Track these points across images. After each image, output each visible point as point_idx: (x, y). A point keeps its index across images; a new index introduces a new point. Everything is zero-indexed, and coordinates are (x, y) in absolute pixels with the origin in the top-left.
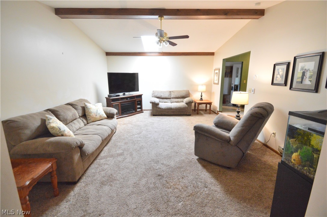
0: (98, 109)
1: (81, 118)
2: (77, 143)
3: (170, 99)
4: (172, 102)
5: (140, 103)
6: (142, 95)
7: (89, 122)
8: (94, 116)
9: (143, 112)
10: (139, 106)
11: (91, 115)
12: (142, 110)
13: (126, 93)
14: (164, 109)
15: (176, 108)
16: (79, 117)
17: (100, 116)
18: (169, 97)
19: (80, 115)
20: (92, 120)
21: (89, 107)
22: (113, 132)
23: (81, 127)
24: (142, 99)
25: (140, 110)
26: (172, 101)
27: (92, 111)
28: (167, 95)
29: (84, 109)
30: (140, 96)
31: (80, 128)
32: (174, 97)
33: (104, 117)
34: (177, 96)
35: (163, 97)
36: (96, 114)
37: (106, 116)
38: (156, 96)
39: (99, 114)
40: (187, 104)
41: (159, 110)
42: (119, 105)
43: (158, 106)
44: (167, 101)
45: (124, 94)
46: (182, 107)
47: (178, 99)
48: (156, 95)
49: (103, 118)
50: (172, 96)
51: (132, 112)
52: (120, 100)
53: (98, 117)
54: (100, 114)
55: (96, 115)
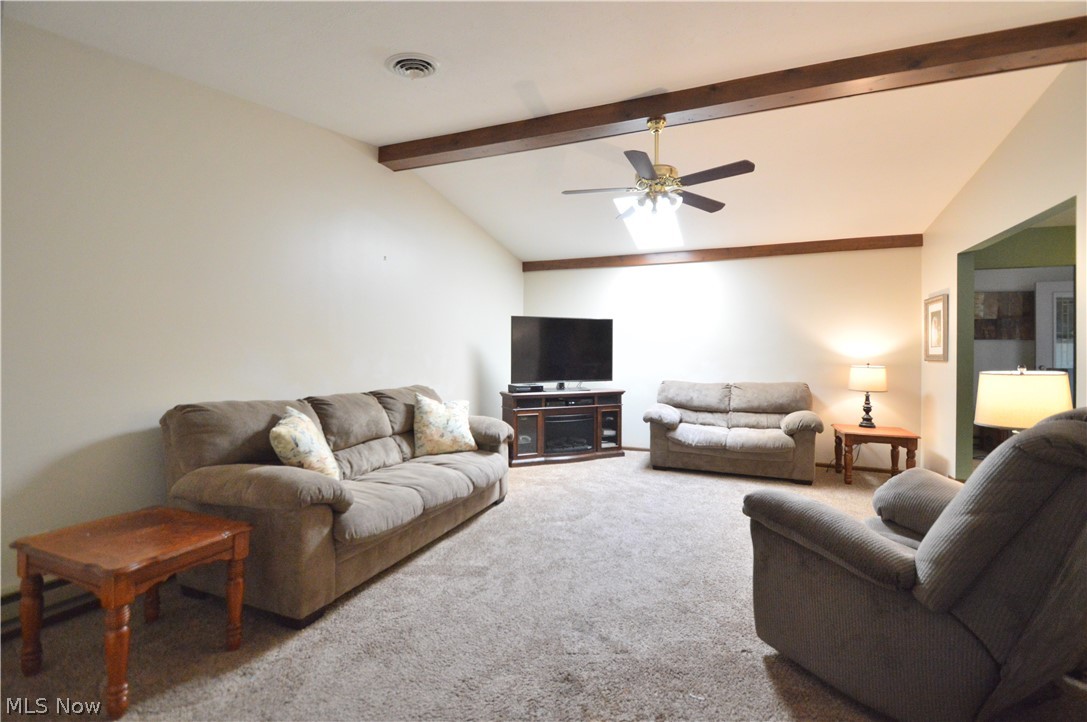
0: (452, 418)
1: (398, 438)
2: (320, 491)
3: (724, 415)
4: (733, 427)
5: (614, 420)
6: (622, 393)
7: (418, 452)
8: (436, 437)
9: (623, 454)
10: (608, 433)
11: (428, 431)
12: (620, 447)
13: (567, 384)
14: (697, 447)
15: (742, 447)
16: (394, 434)
17: (455, 441)
18: (722, 406)
19: (397, 428)
20: (428, 447)
21: (426, 408)
22: (489, 498)
23: (387, 463)
24: (620, 407)
25: (613, 445)
26: (735, 422)
27: (431, 420)
28: (712, 400)
29: (412, 412)
30: (616, 397)
31: (385, 466)
32: (743, 405)
33: (466, 444)
34: (755, 404)
35: (696, 403)
36: (442, 430)
37: (472, 442)
38: (671, 399)
39: (451, 432)
40: (791, 433)
41: (677, 449)
42: (540, 420)
43: (671, 434)
44: (712, 421)
45: (561, 387)
46: (770, 444)
47: (758, 415)
48: (670, 396)
49: (463, 448)
50: (734, 404)
51: (583, 447)
52: (543, 404)
53: (447, 440)
54: (456, 434)
55: (442, 436)
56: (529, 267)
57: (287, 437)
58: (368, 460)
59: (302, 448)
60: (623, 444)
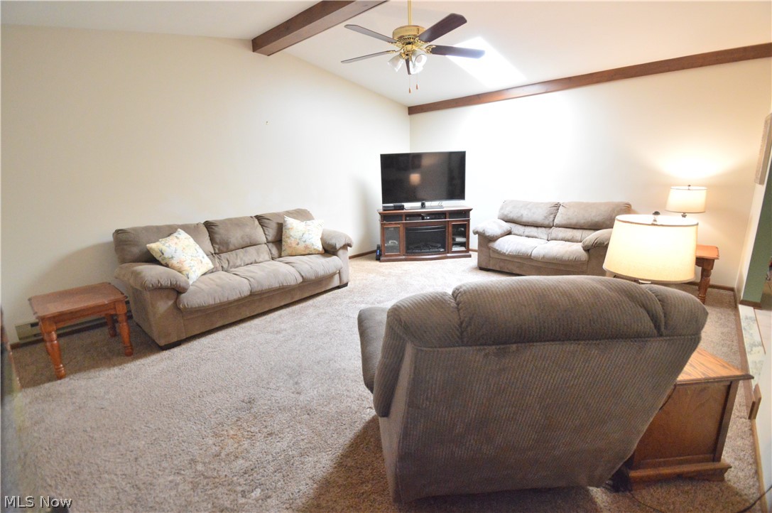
0: (307, 233)
1: (270, 245)
2: (159, 282)
3: (547, 229)
4: (552, 240)
5: (463, 230)
6: (471, 210)
7: (283, 254)
8: (294, 245)
9: (470, 256)
10: (459, 239)
11: (289, 241)
12: (468, 250)
13: (427, 204)
14: (509, 256)
15: (544, 257)
16: (268, 242)
17: (306, 247)
18: (546, 222)
19: (270, 238)
20: (289, 251)
21: (289, 226)
22: (327, 285)
23: (257, 261)
24: (469, 221)
25: (463, 249)
26: (553, 235)
27: (291, 234)
28: (538, 216)
29: (281, 228)
30: (465, 213)
32: (564, 222)
33: (315, 249)
34: (574, 221)
35: (525, 219)
36: (298, 241)
37: (320, 247)
38: (506, 216)
39: (305, 242)
40: (587, 249)
41: (496, 256)
42: (402, 229)
43: (491, 245)
44: (535, 234)
45: (423, 206)
46: (566, 257)
47: (575, 231)
48: (506, 213)
49: (313, 252)
50: (557, 221)
51: (437, 250)
52: (404, 218)
53: (301, 247)
54: (307, 243)
55: (298, 244)
56: (413, 110)
57: (156, 250)
58: (241, 259)
59: (166, 255)
60: (471, 247)
